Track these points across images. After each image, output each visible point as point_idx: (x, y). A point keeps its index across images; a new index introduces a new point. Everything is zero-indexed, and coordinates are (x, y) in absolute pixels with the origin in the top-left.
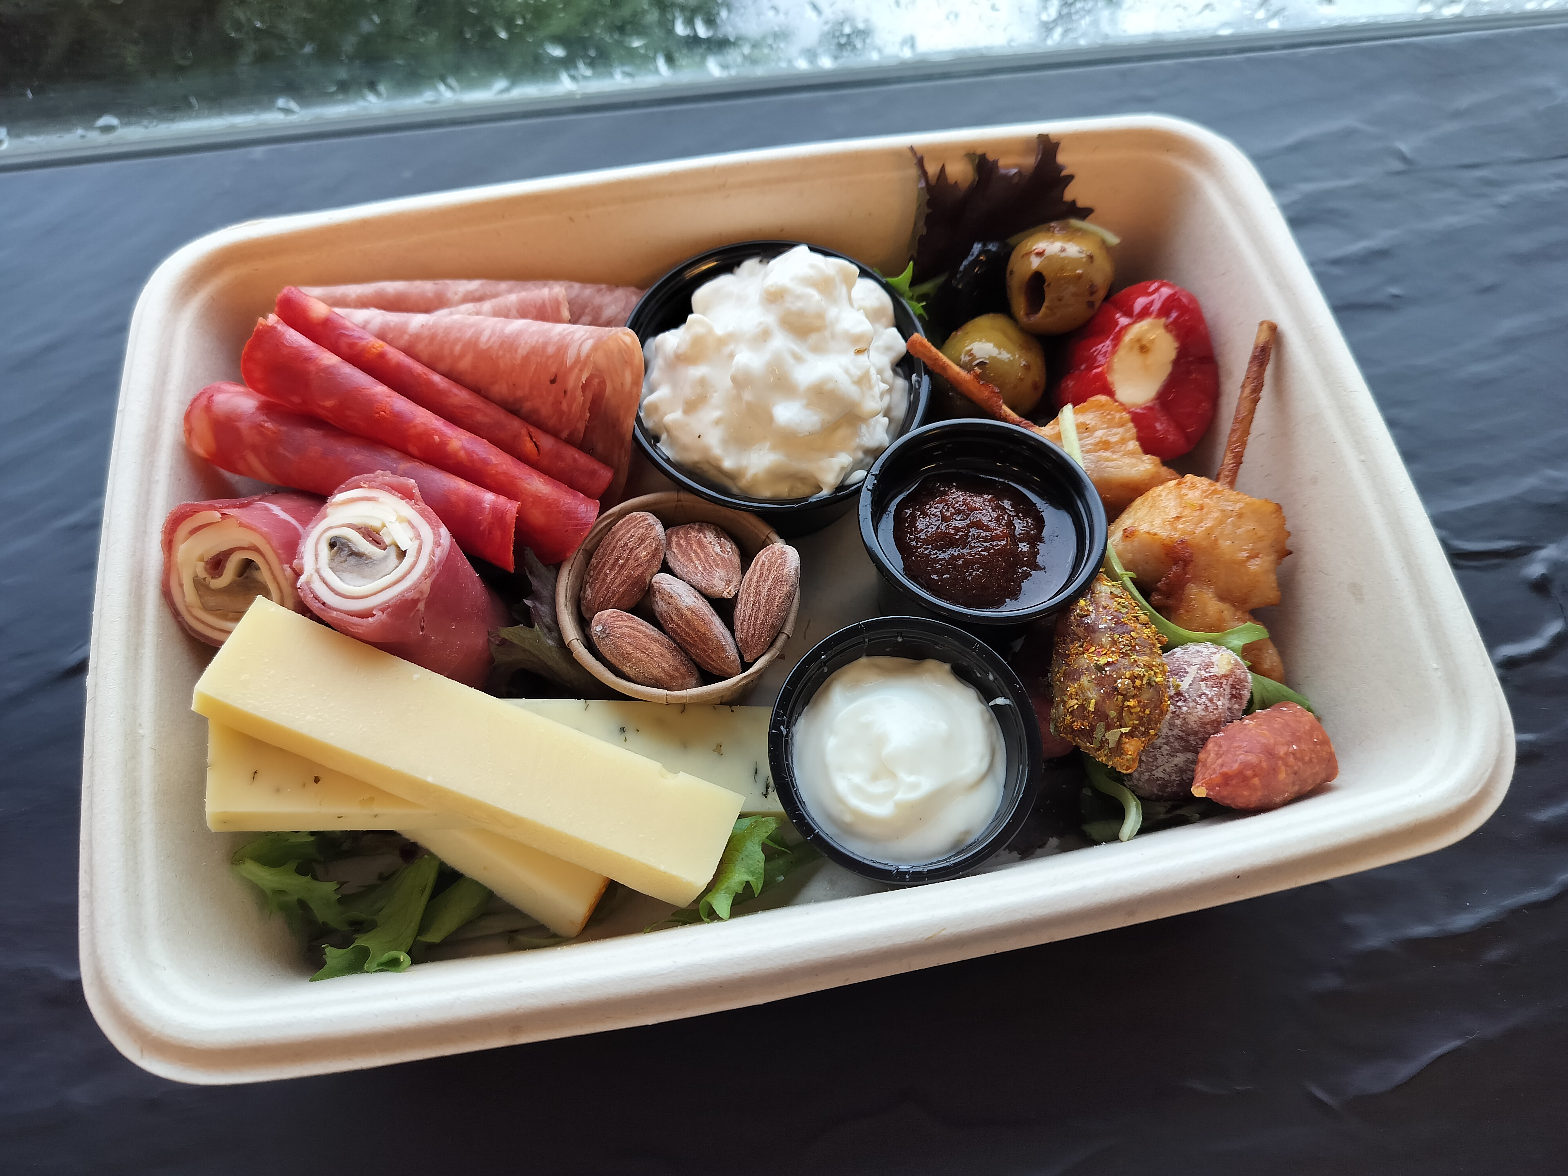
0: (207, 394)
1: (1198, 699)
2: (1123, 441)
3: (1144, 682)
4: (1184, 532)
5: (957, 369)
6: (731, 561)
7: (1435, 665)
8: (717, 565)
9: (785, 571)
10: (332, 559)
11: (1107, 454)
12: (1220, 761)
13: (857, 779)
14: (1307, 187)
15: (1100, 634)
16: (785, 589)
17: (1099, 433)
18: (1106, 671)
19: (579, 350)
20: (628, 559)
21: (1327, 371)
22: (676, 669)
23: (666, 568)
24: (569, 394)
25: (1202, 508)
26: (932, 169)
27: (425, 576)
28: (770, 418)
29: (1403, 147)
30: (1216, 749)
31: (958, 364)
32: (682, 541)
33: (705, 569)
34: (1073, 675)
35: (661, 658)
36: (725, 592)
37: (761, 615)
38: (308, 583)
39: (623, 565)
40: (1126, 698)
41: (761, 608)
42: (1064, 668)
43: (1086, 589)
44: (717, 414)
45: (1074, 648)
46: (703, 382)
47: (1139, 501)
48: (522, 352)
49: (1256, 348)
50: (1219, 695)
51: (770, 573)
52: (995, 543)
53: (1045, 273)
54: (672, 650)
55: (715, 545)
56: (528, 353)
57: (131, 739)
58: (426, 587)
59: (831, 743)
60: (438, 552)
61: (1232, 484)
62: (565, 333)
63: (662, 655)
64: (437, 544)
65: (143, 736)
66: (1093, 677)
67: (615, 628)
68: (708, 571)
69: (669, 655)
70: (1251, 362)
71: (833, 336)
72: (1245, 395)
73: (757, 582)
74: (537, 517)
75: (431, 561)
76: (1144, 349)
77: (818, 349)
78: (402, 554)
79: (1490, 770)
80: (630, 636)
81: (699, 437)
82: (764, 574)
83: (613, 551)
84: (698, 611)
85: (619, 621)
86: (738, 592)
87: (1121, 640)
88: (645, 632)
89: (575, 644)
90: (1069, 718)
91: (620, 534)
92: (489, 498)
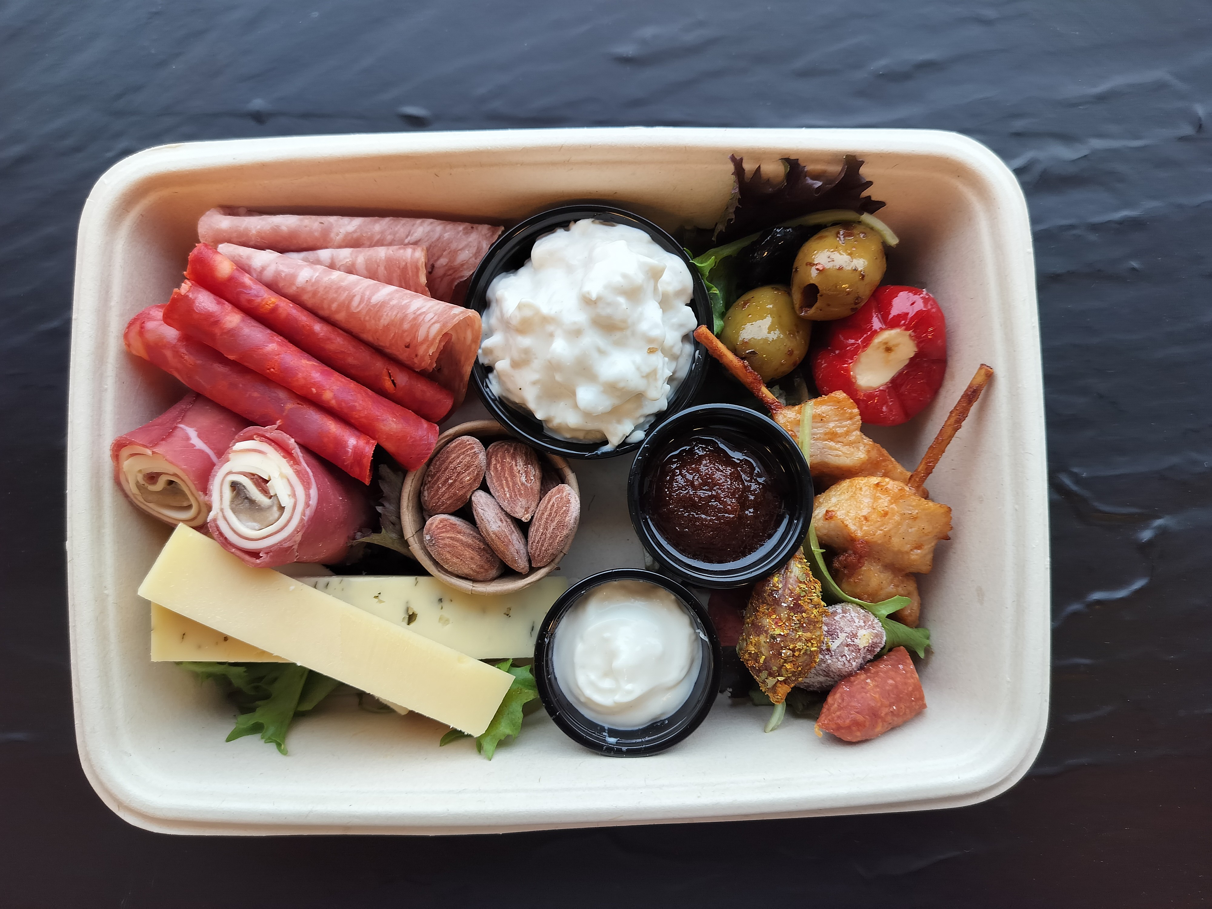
1: (840, 658)
2: (847, 433)
3: (802, 653)
4: (866, 533)
5: (730, 356)
6: (532, 489)
7: (1009, 679)
8: (521, 494)
9: (567, 519)
10: (232, 502)
11: (832, 444)
12: (838, 713)
13: (593, 677)
14: (1097, 144)
15: (781, 609)
16: (565, 532)
17: (831, 425)
18: (777, 641)
19: (428, 332)
20: (455, 481)
21: (1016, 426)
22: (482, 567)
23: (484, 487)
24: (419, 357)
25: (886, 514)
27: (296, 531)
28: (573, 394)
30: (840, 701)
31: (735, 351)
32: (498, 466)
33: (511, 497)
34: (759, 630)
36: (523, 518)
37: (546, 545)
38: (215, 520)
39: (452, 484)
40: (785, 661)
41: (547, 540)
42: (753, 618)
43: (783, 564)
44: (535, 376)
45: (763, 608)
46: (527, 352)
47: (846, 484)
49: (970, 387)
50: (854, 659)
51: (556, 515)
52: (726, 515)
53: (820, 288)
54: (480, 551)
55: (522, 474)
57: (100, 599)
58: (298, 538)
59: (580, 648)
60: (308, 512)
61: (918, 488)
62: (419, 312)
64: (307, 505)
65: (108, 595)
66: (768, 640)
67: (440, 539)
68: (513, 500)
69: (477, 557)
70: (962, 397)
71: (633, 334)
72: (949, 423)
73: (547, 519)
74: (389, 446)
75: (302, 520)
76: (888, 350)
77: (620, 344)
78: (282, 509)
80: (449, 546)
81: (520, 389)
82: (552, 515)
83: (445, 470)
84: (501, 535)
85: (443, 532)
86: (534, 514)
87: (794, 618)
88: (462, 540)
89: (411, 541)
90: (747, 656)
91: (452, 457)
92: (352, 441)
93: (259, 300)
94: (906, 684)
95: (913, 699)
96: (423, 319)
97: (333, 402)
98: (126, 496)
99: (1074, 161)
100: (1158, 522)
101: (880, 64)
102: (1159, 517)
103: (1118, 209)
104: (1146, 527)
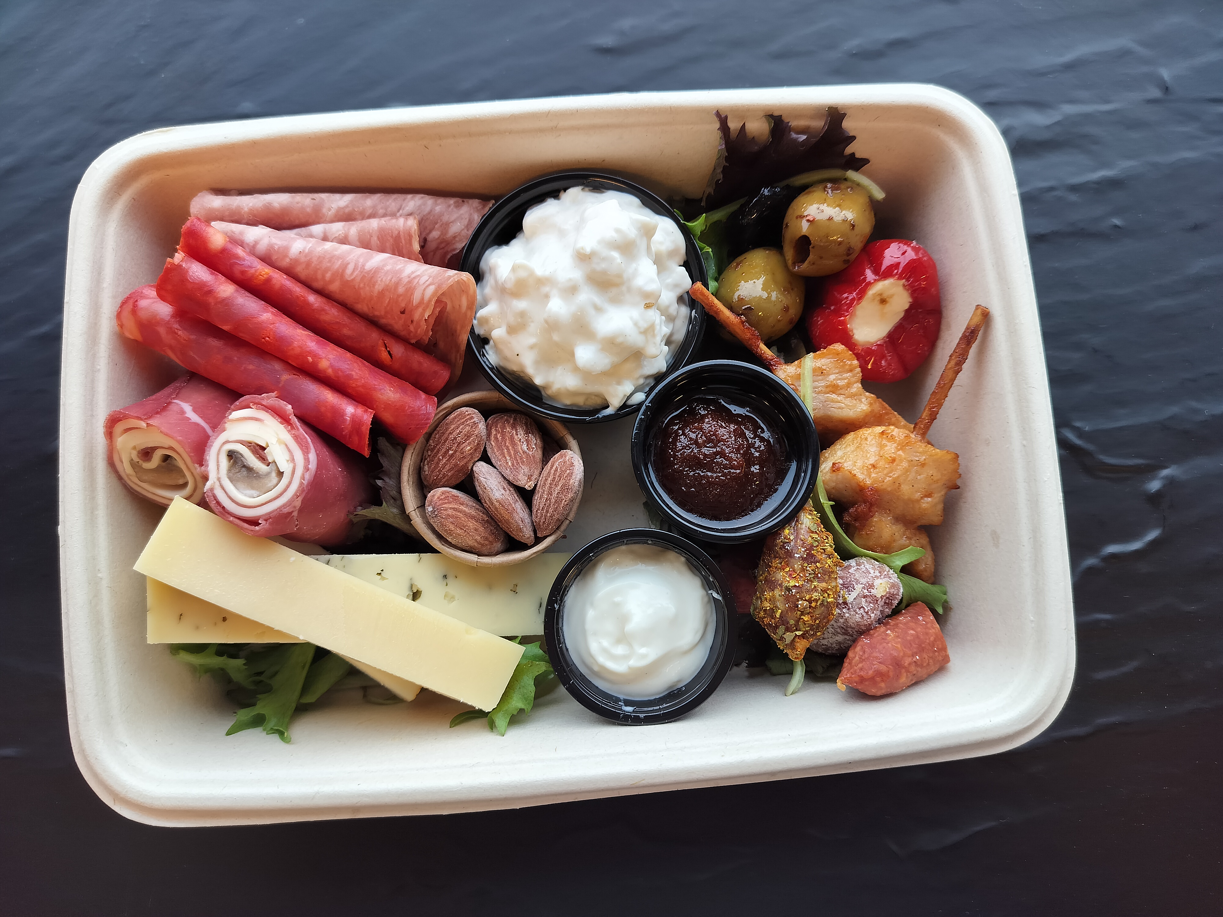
0: (132, 299)
1: (858, 610)
2: (849, 385)
3: (818, 604)
4: (875, 481)
5: (727, 312)
6: (534, 457)
7: (1032, 618)
8: (523, 462)
9: (572, 481)
10: (229, 470)
11: (834, 396)
12: (860, 665)
13: (605, 643)
14: (1069, 109)
15: (794, 560)
16: (570, 496)
17: (832, 377)
18: (792, 592)
19: (423, 294)
20: (456, 451)
21: (1017, 363)
22: (486, 539)
23: (486, 458)
24: (415, 323)
25: (893, 460)
26: (734, 125)
27: (296, 496)
28: (572, 354)
29: (1166, 74)
30: (861, 654)
31: (731, 308)
32: (499, 436)
33: (513, 465)
34: (772, 584)
35: (475, 532)
36: (526, 486)
37: (551, 510)
38: (212, 490)
39: (452, 455)
40: (803, 614)
41: (551, 505)
42: (766, 574)
43: (792, 517)
44: (532, 340)
45: (776, 563)
46: (522, 314)
47: (850, 436)
48: (378, 287)
49: (967, 328)
50: (873, 610)
51: (560, 479)
52: (732, 471)
53: (811, 238)
54: (484, 522)
55: (523, 443)
56: (383, 290)
57: (94, 582)
58: (298, 503)
59: (591, 614)
60: (308, 476)
61: (924, 435)
62: (413, 276)
63: (476, 530)
64: (307, 469)
65: (101, 578)
66: (783, 593)
67: (442, 510)
68: (515, 468)
69: (481, 529)
70: (961, 339)
71: (629, 290)
72: (949, 366)
73: (551, 484)
74: (388, 417)
75: (301, 483)
76: (883, 301)
77: (616, 301)
78: (280, 474)
79: (1046, 708)
80: (452, 516)
81: (518, 355)
82: (556, 479)
83: (445, 441)
84: (505, 503)
85: (446, 503)
86: (537, 482)
87: (808, 568)
88: (465, 511)
89: (413, 515)
90: (762, 614)
91: (452, 428)
92: (350, 410)
93: (252, 271)
94: (927, 634)
95: (935, 649)
96: (418, 282)
97: (330, 371)
98: (120, 478)
99: (1048, 127)
100: (1165, 472)
101: (853, 44)
102: (1166, 467)
103: (1095, 169)
104: (1153, 478)
